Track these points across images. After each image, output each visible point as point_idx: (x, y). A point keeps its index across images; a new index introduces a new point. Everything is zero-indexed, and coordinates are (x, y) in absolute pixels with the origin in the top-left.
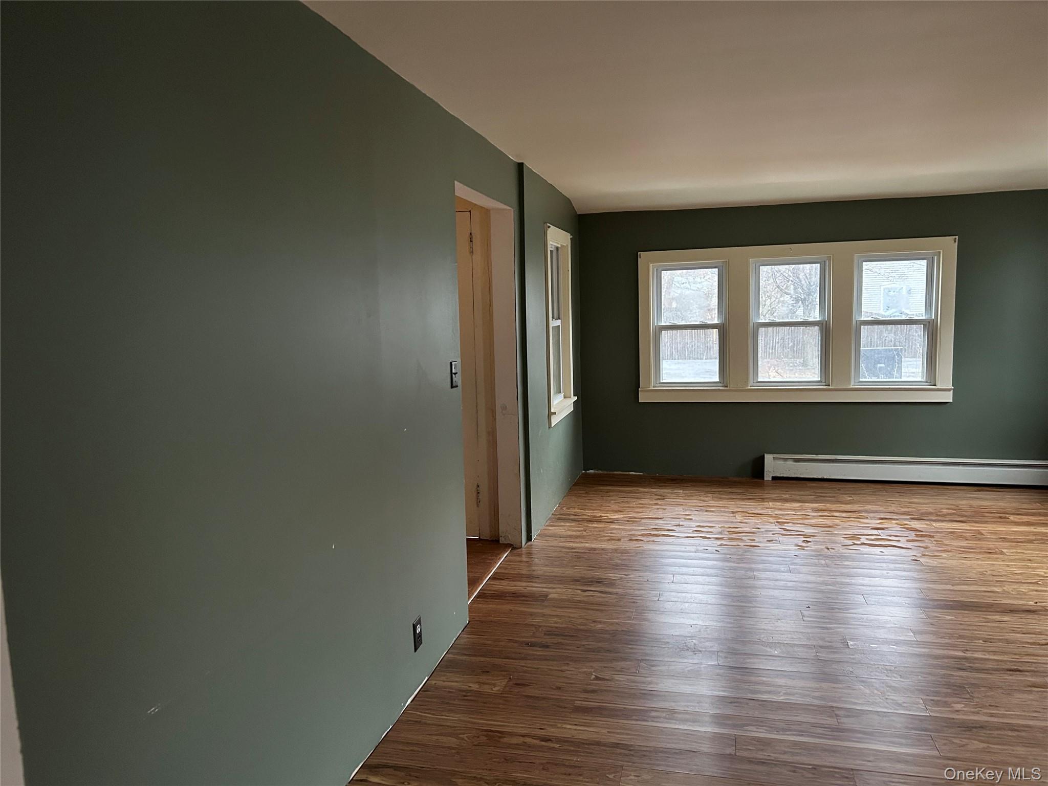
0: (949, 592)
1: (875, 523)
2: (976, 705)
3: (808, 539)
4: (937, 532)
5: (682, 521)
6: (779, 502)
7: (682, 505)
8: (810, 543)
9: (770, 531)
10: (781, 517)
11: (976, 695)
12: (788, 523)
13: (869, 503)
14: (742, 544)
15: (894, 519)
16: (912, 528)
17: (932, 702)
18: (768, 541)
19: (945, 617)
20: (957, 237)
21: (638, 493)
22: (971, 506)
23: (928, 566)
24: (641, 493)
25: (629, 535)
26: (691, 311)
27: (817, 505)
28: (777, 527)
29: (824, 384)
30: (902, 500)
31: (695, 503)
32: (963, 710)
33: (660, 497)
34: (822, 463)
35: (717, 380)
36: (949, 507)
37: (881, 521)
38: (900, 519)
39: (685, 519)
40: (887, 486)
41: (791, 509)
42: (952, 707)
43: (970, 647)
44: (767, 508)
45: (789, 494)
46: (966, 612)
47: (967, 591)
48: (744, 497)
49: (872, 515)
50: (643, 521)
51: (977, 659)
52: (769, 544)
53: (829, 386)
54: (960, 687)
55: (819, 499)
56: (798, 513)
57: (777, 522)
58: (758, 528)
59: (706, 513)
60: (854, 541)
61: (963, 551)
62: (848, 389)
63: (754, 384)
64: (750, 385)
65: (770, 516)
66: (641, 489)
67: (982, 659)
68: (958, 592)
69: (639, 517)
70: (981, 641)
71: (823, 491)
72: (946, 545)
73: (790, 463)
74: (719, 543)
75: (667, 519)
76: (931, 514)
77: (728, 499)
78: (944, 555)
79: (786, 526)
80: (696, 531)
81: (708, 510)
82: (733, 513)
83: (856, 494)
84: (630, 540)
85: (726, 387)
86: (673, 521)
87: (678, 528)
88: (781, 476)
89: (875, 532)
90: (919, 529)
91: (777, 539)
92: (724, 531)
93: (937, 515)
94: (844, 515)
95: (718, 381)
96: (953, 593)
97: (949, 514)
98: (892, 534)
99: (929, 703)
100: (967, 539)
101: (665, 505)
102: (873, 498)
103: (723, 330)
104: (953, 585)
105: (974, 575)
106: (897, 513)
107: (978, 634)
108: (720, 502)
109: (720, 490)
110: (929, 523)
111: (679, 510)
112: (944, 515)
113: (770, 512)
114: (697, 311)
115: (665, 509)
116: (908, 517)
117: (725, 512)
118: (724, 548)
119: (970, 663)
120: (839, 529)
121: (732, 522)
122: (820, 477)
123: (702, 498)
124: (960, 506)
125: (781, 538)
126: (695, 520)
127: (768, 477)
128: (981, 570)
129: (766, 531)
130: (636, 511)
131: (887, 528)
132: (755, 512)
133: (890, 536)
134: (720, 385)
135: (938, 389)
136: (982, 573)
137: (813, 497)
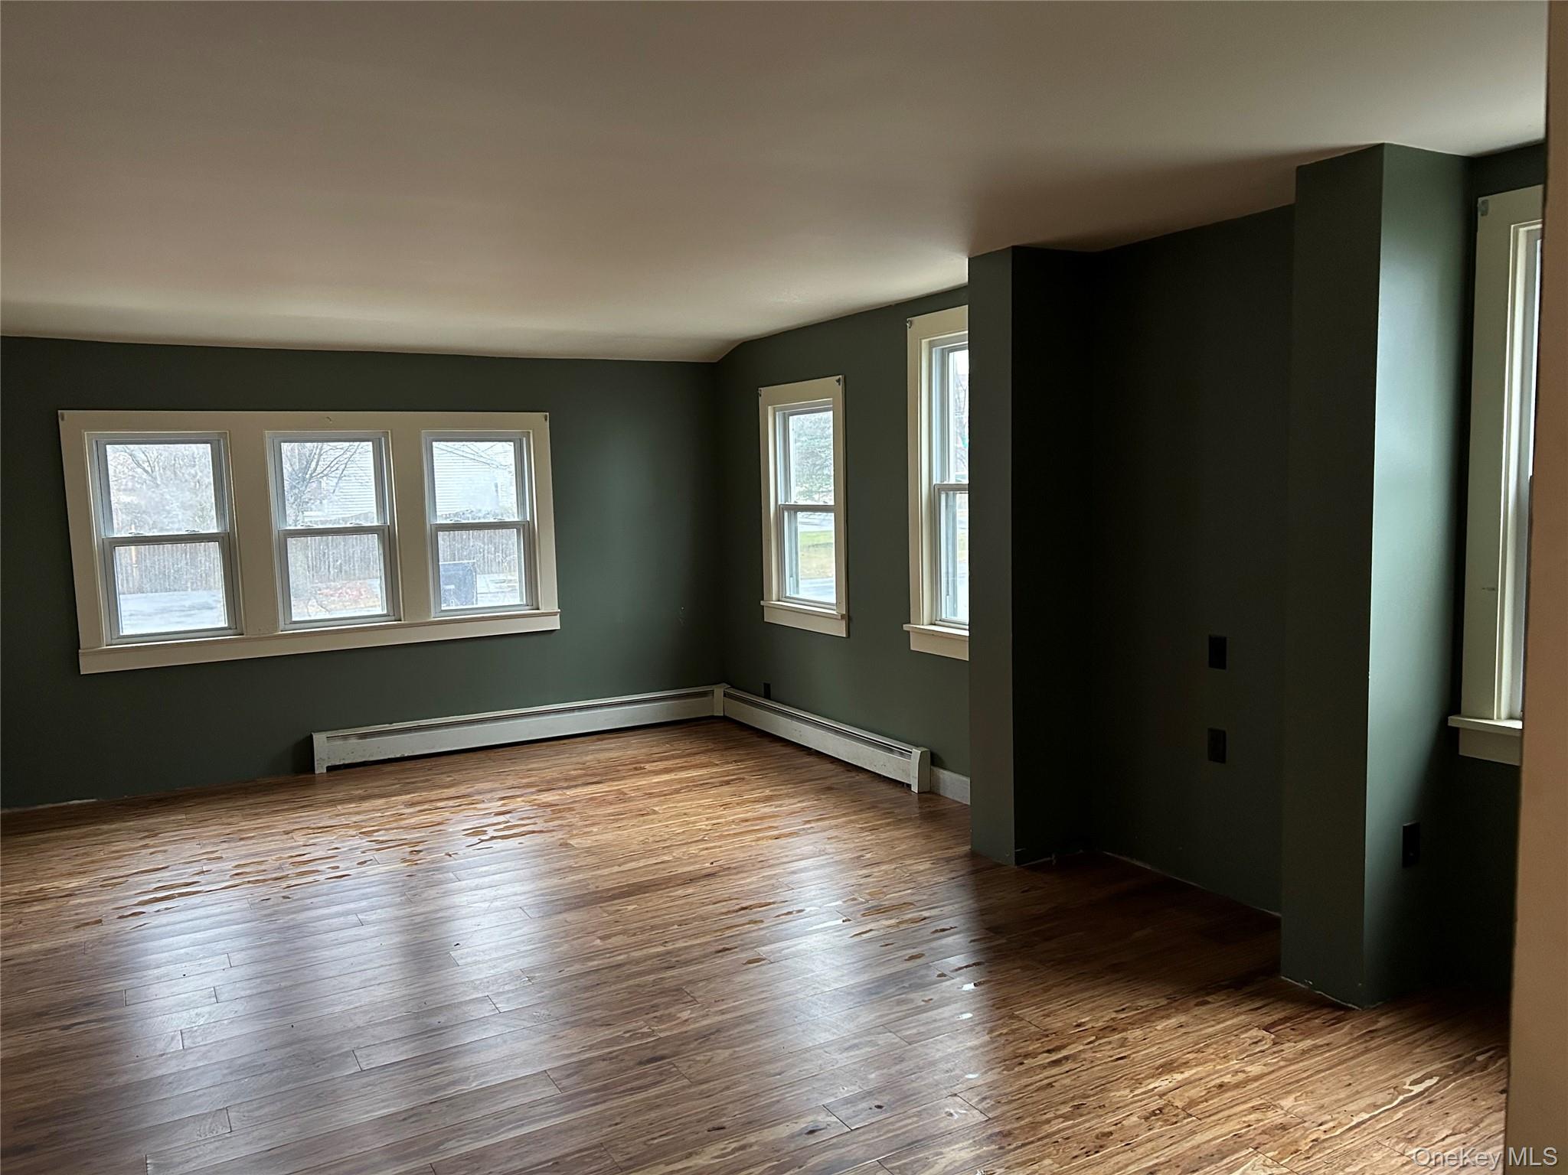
0: (619, 875)
1: (496, 806)
2: (702, 1006)
3: (416, 849)
4: (576, 802)
5: (205, 864)
6: (350, 803)
7: (193, 838)
8: (421, 853)
9: (357, 848)
10: (363, 824)
11: (696, 994)
12: (377, 831)
13: (477, 780)
14: (322, 878)
15: (518, 796)
16: (543, 803)
17: (656, 1020)
18: (358, 864)
19: (627, 909)
20: (548, 414)
21: (101, 834)
22: (599, 761)
23: (583, 848)
24: (106, 833)
25: (113, 909)
26: (169, 512)
27: (409, 796)
28: (364, 841)
29: (393, 618)
30: (517, 768)
31: (215, 830)
32: (691, 1018)
33: (146, 834)
34: (399, 734)
35: (223, 624)
36: (578, 766)
37: (502, 802)
38: (526, 793)
39: (209, 859)
40: (492, 754)
41: (374, 810)
42: (679, 1018)
43: (669, 937)
44: (337, 815)
45: (361, 789)
46: (647, 895)
47: (637, 868)
48: (293, 805)
49: (489, 796)
50: (131, 879)
51: (680, 949)
52: (363, 869)
53: (400, 620)
54: (677, 990)
55: (406, 788)
56: (386, 814)
57: (361, 833)
58: (336, 848)
59: (242, 843)
60: (479, 837)
61: (613, 820)
62: (428, 622)
63: (287, 627)
64: (281, 628)
65: (347, 826)
66: (105, 827)
67: (686, 948)
68: (628, 872)
69: (121, 874)
70: (676, 927)
71: (410, 776)
72: (592, 816)
73: (354, 741)
74: (284, 885)
75: (175, 867)
76: (558, 780)
77: (267, 814)
78: (595, 829)
79: (377, 836)
80: (236, 874)
81: (242, 836)
82: (287, 833)
83: (457, 771)
84: (120, 917)
85: (240, 635)
86: (190, 868)
87: (202, 876)
88: (341, 763)
89: (501, 818)
90: (554, 803)
91: (372, 858)
92: (283, 864)
93: (566, 780)
94: (451, 803)
95: (226, 625)
96: (623, 875)
97: (580, 776)
98: (524, 816)
99: (653, 1023)
100: (611, 804)
101: (163, 844)
102: (480, 773)
103: (228, 544)
104: (619, 866)
105: (638, 847)
106: (518, 787)
107: (670, 918)
108: (260, 821)
109: (251, 801)
110: (561, 792)
111: (191, 849)
112: (575, 778)
113: (343, 820)
114: (180, 513)
115: (165, 851)
116: (534, 790)
117: (272, 835)
118: (295, 889)
119: (676, 956)
120: (454, 824)
121: (291, 848)
122: (398, 756)
123: (225, 820)
124: (588, 764)
125: (377, 856)
126: (227, 858)
127: (320, 768)
128: (641, 838)
129: (350, 849)
130: (110, 866)
131: (515, 810)
132: (320, 825)
133: (522, 819)
134: (230, 632)
135: (543, 613)
136: (644, 843)
137: (397, 786)
